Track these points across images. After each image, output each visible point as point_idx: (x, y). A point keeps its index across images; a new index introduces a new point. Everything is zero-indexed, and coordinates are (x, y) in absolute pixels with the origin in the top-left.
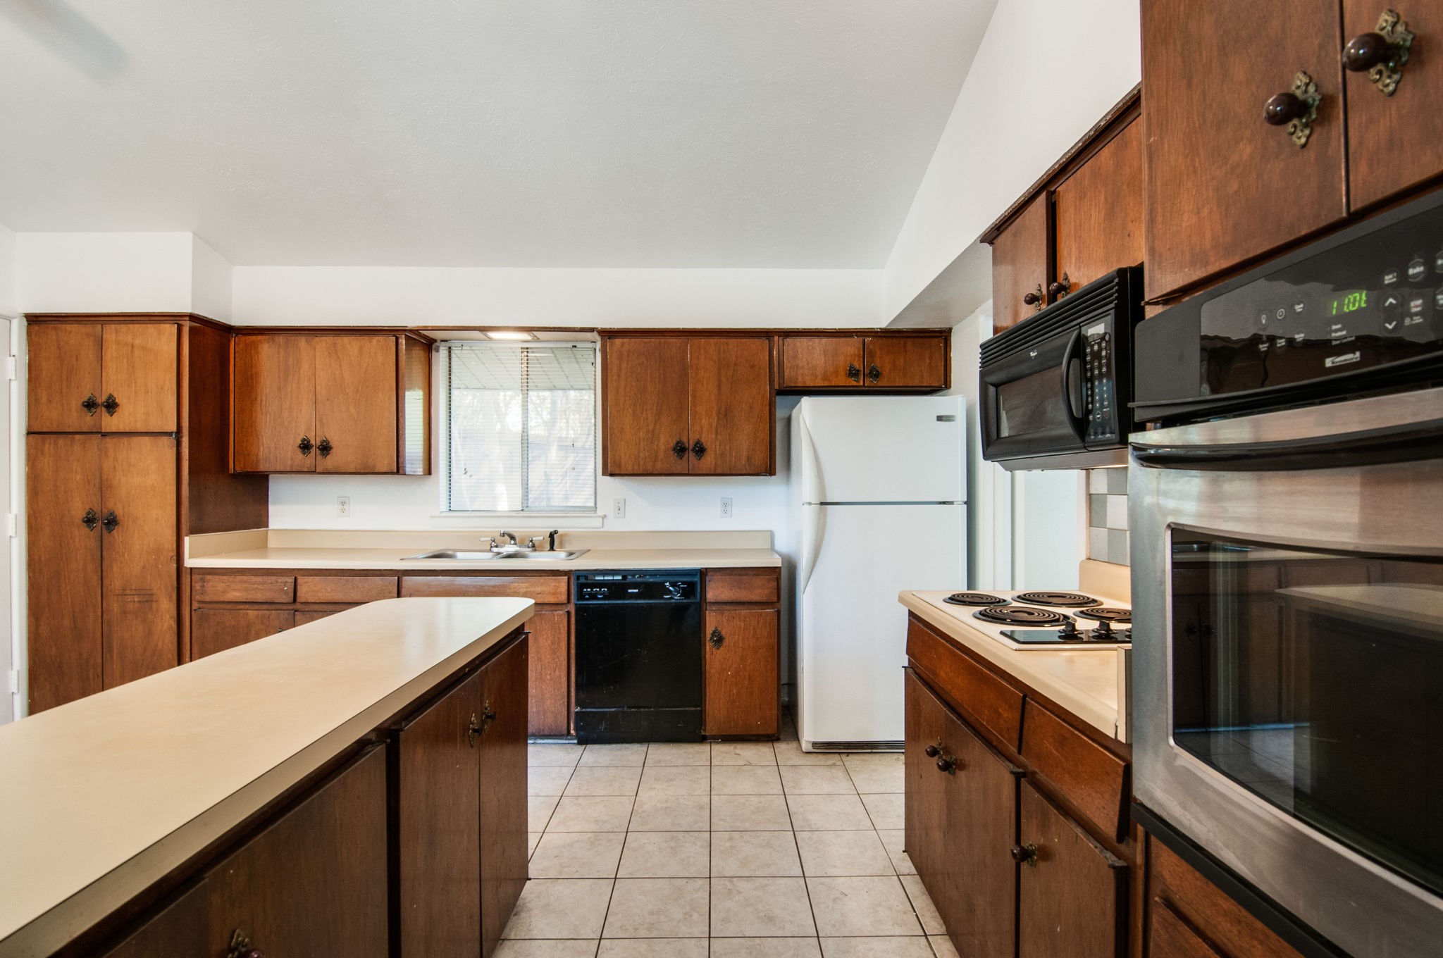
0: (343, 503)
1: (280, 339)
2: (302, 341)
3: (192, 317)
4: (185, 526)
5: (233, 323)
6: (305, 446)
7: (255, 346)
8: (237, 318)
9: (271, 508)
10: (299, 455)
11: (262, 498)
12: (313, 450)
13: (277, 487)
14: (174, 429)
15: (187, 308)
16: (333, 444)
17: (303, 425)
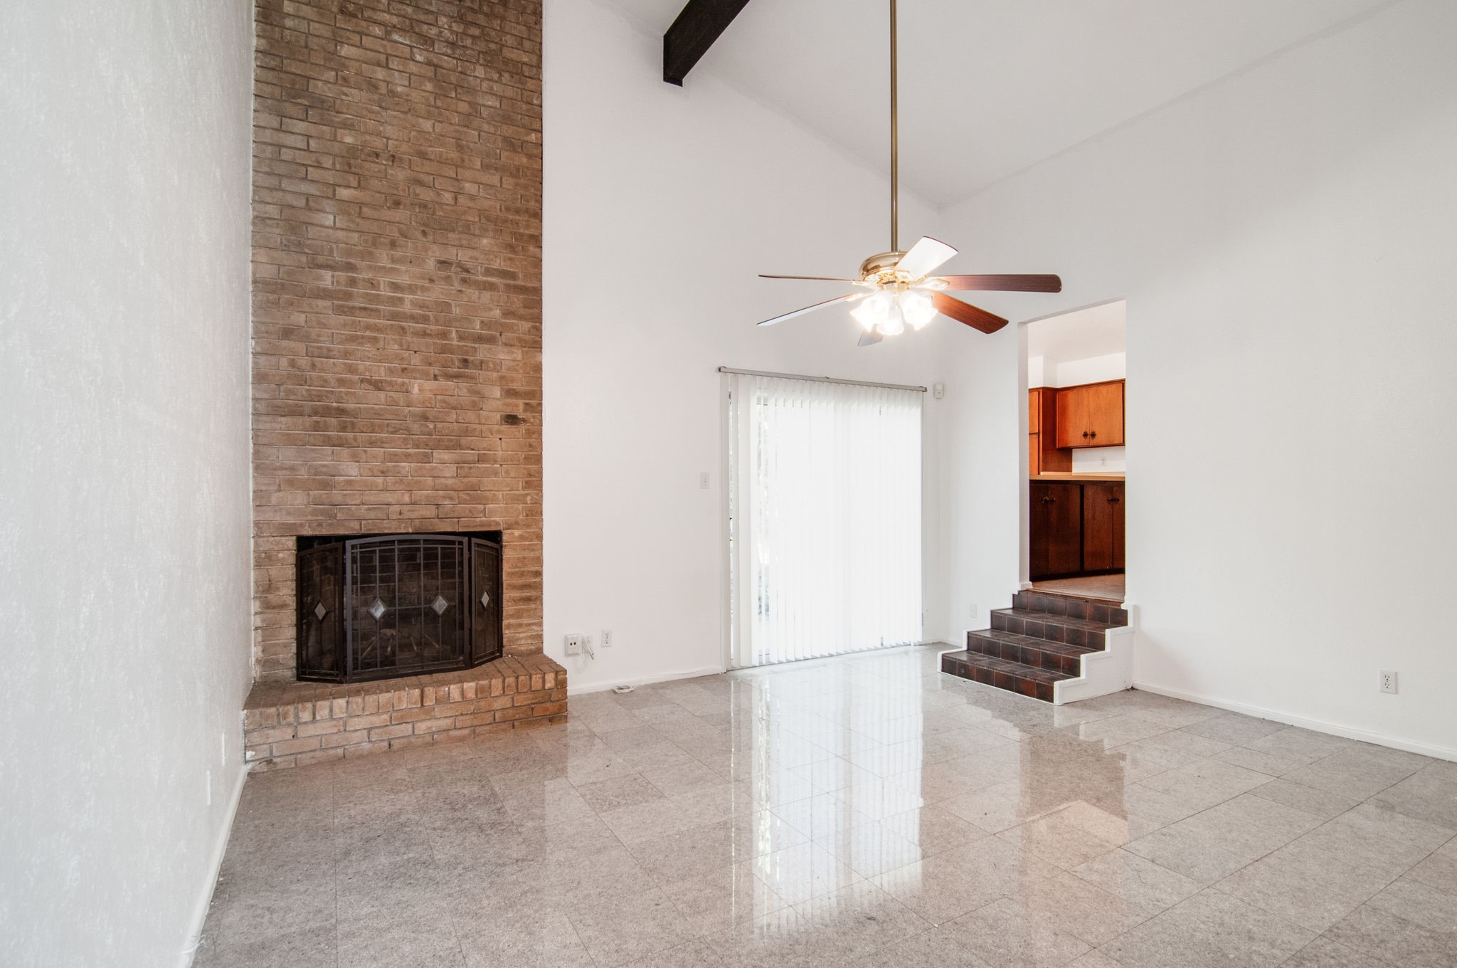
0: (1103, 460)
1: (1075, 391)
2: (1084, 390)
3: (1043, 388)
4: (1041, 468)
5: (1058, 387)
6: (1085, 435)
7: (1065, 395)
8: (1059, 385)
9: (1073, 463)
10: (1083, 439)
11: (1070, 460)
12: (1088, 436)
13: (1076, 455)
14: (1037, 431)
15: (1042, 386)
16: (1096, 433)
17: (1084, 426)
